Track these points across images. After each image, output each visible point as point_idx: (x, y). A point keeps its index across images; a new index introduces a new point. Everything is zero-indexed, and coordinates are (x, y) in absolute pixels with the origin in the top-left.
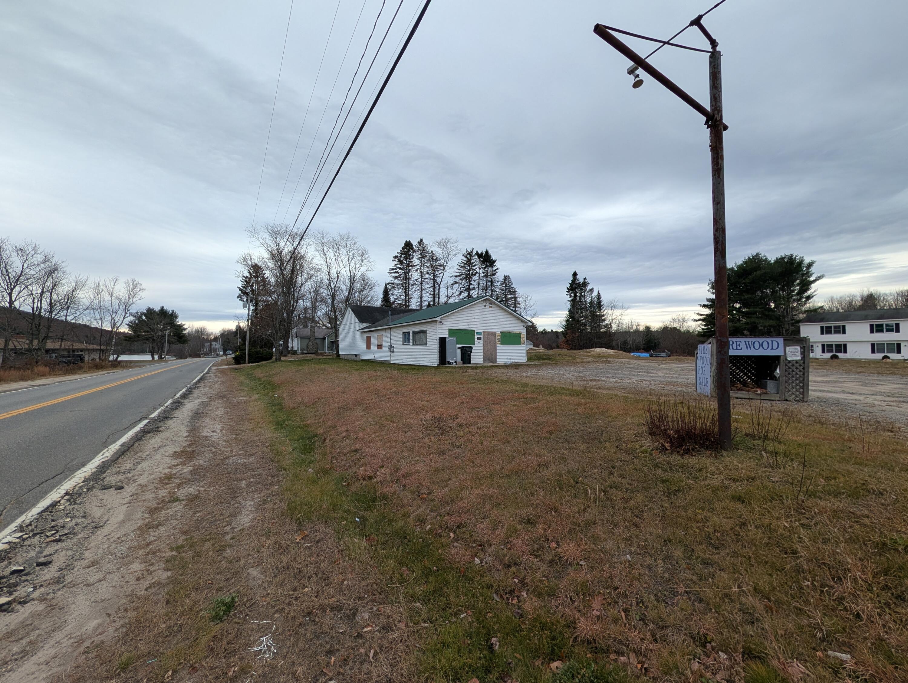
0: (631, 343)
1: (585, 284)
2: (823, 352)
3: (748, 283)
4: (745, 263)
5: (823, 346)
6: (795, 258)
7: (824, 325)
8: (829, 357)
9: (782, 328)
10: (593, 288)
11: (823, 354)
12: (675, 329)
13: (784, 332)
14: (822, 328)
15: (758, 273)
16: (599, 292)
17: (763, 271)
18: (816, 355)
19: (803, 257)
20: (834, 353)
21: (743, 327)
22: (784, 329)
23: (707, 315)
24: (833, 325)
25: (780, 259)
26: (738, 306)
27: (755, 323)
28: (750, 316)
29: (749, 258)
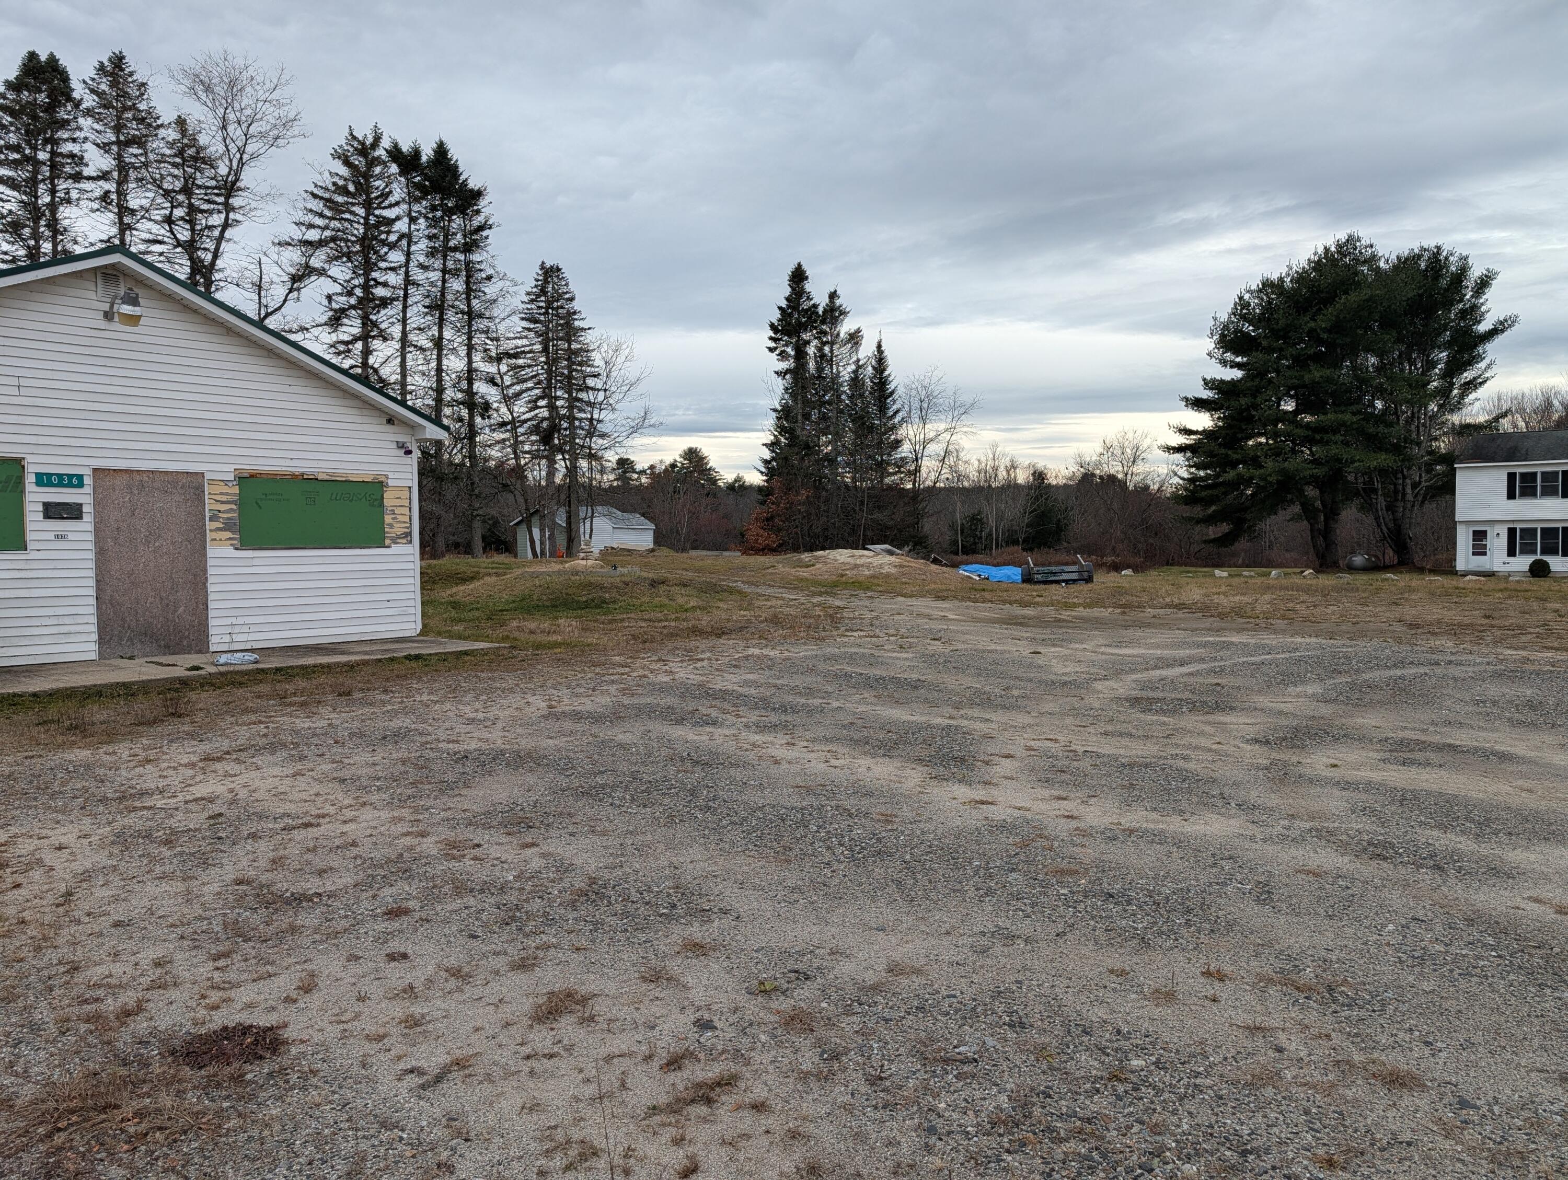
0: (992, 522)
1: (834, 313)
2: (1511, 552)
3: (1325, 330)
4: (1317, 265)
5: (1512, 532)
6: (1447, 258)
7: (1518, 471)
8: (1527, 568)
9: (1404, 478)
10: (858, 331)
11: (1511, 559)
12: (1112, 478)
13: (1409, 490)
14: (1511, 477)
15: (1354, 297)
16: (879, 346)
17: (1366, 293)
18: (1492, 562)
19: (1466, 258)
20: (1539, 557)
21: (1307, 473)
22: (1408, 481)
23: (1204, 432)
24: (1539, 470)
25: (1407, 259)
26: (1289, 406)
27: (1339, 460)
28: (1326, 437)
29: (1327, 250)
